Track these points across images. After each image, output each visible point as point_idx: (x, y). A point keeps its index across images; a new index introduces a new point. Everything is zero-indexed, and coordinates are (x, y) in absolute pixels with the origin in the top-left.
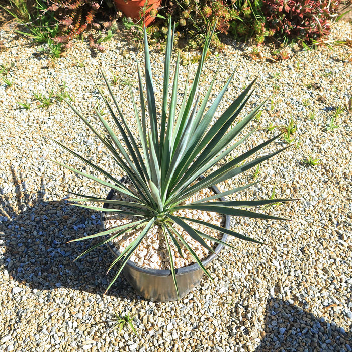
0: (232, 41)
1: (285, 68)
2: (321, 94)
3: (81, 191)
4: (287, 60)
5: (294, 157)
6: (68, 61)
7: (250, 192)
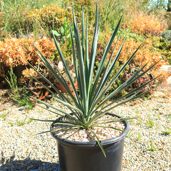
0: (112, 100)
1: (139, 106)
2: (161, 112)
3: (37, 154)
4: (139, 104)
5: (157, 132)
6: (35, 111)
7: (138, 147)
